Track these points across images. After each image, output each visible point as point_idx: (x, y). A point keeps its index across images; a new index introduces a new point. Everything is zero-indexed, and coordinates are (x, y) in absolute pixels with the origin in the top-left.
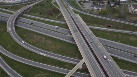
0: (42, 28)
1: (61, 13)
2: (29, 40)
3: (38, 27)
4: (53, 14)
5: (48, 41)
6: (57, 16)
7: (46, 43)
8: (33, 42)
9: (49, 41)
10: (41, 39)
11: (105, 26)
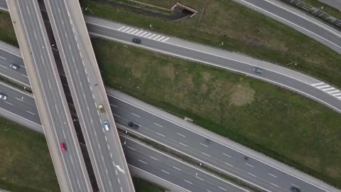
11: (173, 8)
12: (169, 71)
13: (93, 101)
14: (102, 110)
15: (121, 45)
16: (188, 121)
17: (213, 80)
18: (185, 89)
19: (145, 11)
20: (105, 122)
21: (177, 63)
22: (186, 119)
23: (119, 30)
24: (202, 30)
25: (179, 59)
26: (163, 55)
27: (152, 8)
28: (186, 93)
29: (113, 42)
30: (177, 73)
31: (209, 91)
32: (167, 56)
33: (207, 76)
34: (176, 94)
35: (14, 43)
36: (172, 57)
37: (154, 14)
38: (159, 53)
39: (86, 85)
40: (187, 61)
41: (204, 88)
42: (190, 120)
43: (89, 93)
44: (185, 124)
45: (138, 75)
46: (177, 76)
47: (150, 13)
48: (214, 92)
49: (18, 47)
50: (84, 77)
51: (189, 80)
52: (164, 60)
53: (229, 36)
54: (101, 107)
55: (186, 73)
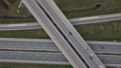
11: (94, 6)
12: (102, 27)
13: (83, 47)
14: (87, 49)
15: (82, 25)
16: (115, 42)
17: (118, 25)
18: (110, 31)
19: (84, 11)
20: (90, 53)
21: (103, 24)
22: (114, 41)
23: (79, 20)
24: (106, 9)
25: (104, 22)
26: (98, 23)
27: (86, 9)
28: (110, 32)
29: (79, 25)
30: (105, 27)
31: (118, 29)
32: (100, 22)
33: (115, 24)
34: (107, 34)
35: (49, 38)
36: (101, 22)
37: (88, 10)
38: (97, 23)
39: (78, 43)
40: (107, 22)
41: (116, 28)
42: (116, 41)
43: (80, 45)
44: (114, 43)
45: (92, 33)
46: (105, 28)
47: (86, 11)
48: (120, 29)
49: (50, 39)
50: (77, 40)
51: (110, 28)
52: (99, 24)
53: (117, 8)
54: (86, 48)
55: (108, 26)
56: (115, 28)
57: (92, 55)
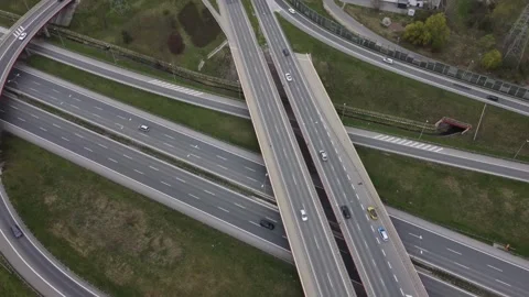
0: (135, 145)
1: (225, 43)
2: (73, 234)
3: (114, 137)
4: (187, 40)
5: (161, 241)
6: (204, 55)
7: (153, 255)
8: (92, 248)
9: (169, 242)
10: (130, 222)
11: (437, 125)
12: (452, 184)
16: (499, 248)
17: (518, 198)
18: (481, 207)
20: (380, 228)
21: (461, 176)
22: (495, 245)
23: (375, 138)
28: (483, 212)
30: (464, 188)
31: (518, 212)
33: (508, 193)
34: (469, 213)
41: (509, 207)
45: (408, 187)
46: (464, 191)
48: (525, 214)
51: (484, 196)
52: (442, 172)
54: (370, 209)
55: (477, 189)
56: (507, 204)
57: (386, 237)
